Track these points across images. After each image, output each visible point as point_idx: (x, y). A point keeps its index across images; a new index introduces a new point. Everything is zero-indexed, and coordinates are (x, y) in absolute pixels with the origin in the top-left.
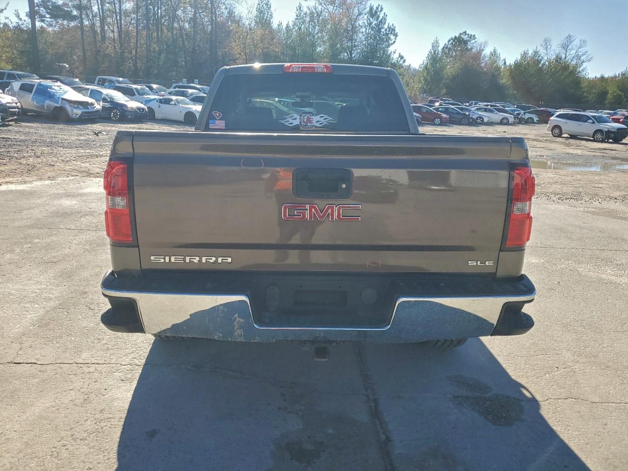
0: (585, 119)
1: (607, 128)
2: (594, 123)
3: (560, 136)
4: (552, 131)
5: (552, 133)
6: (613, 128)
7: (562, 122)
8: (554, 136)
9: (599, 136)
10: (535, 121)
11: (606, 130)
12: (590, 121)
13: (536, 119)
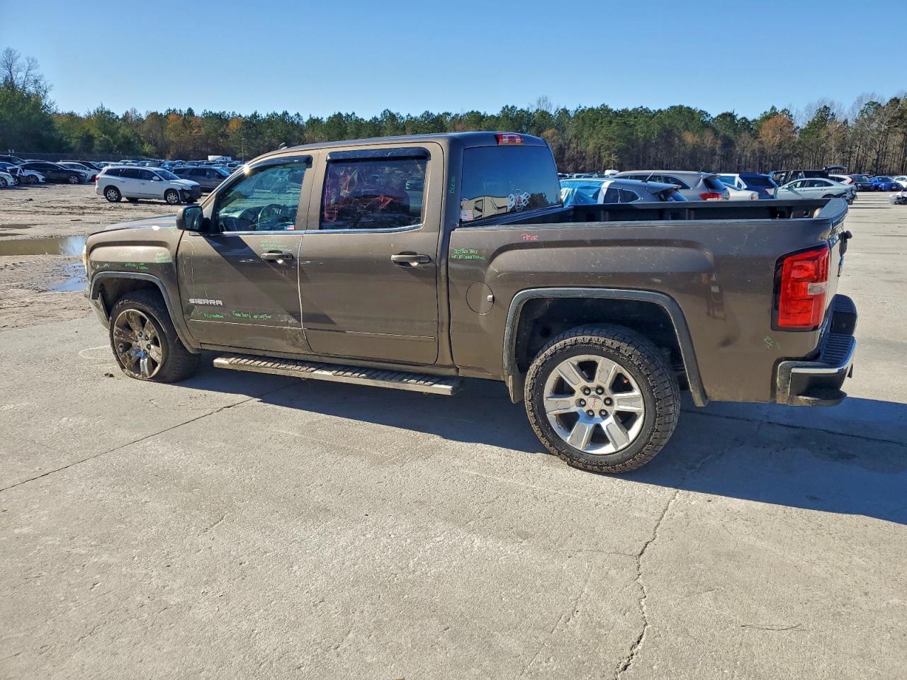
0: (147, 176)
1: (179, 186)
2: (161, 180)
3: (118, 200)
4: (105, 194)
5: (107, 197)
6: (186, 185)
7: (115, 180)
8: (110, 201)
9: (172, 197)
10: (40, 181)
11: (180, 189)
12: (155, 178)
13: (41, 178)
